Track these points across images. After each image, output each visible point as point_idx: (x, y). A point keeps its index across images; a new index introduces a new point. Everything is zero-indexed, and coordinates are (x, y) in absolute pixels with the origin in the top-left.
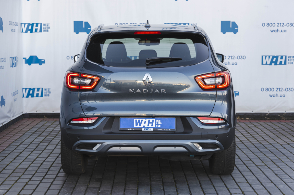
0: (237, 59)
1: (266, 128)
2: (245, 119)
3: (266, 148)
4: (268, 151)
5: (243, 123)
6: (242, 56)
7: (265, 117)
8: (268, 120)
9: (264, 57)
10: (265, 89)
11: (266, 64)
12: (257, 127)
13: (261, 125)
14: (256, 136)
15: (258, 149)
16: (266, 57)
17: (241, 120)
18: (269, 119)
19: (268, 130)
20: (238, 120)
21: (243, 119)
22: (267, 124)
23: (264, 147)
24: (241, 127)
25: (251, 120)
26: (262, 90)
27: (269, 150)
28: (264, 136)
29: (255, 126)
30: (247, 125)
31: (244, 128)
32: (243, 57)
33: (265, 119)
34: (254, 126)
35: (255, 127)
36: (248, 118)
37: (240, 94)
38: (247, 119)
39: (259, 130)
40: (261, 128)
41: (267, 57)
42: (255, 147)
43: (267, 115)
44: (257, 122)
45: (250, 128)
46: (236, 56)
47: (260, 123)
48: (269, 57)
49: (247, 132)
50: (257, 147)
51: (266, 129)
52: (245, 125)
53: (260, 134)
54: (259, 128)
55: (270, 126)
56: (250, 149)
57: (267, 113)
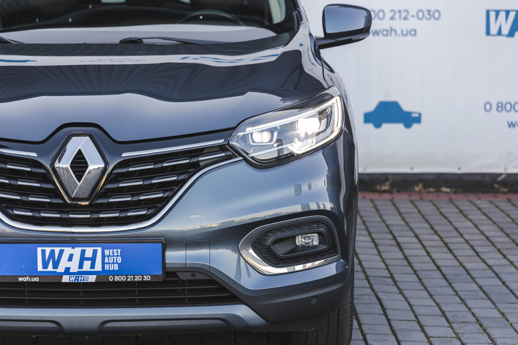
0: (416, 18)
1: (490, 219)
2: (438, 191)
3: (473, 279)
4: (478, 288)
5: (430, 203)
6: (429, 11)
7: (496, 186)
8: (504, 193)
9: (493, 15)
10: (494, 107)
11: (499, 33)
12: (465, 216)
13: (479, 209)
14: (455, 241)
15: (450, 284)
16: (498, 13)
17: (428, 192)
18: (505, 190)
19: (495, 223)
20: (420, 192)
21: (432, 190)
22: (497, 207)
23: (468, 277)
24: (419, 216)
25: (455, 193)
26: (488, 107)
27: (480, 287)
28: (479, 243)
29: (461, 211)
30: (438, 209)
31: (427, 217)
32: (432, 15)
33: (495, 192)
34: (456, 210)
35: (461, 215)
36: (447, 187)
37: (423, 119)
38: (445, 189)
39: (470, 224)
40: (477, 217)
41: (502, 15)
42: (444, 276)
43: (500, 179)
44: (470, 201)
45: (446, 218)
46: (413, 12)
47: (478, 202)
48: (508, 13)
49: (432, 228)
50: (447, 276)
51: (489, 222)
52: (434, 208)
53: (467, 237)
54: (470, 217)
55: (502, 211)
56: (426, 285)
57: (500, 175)
